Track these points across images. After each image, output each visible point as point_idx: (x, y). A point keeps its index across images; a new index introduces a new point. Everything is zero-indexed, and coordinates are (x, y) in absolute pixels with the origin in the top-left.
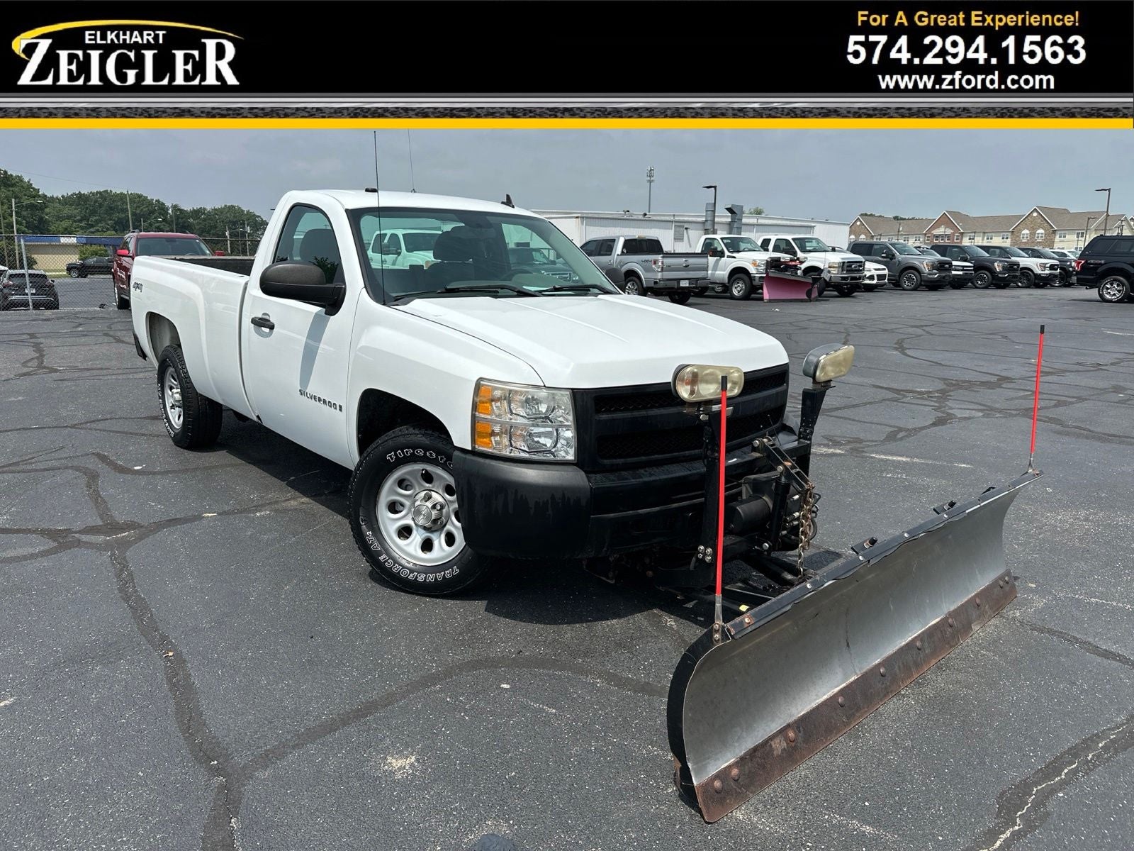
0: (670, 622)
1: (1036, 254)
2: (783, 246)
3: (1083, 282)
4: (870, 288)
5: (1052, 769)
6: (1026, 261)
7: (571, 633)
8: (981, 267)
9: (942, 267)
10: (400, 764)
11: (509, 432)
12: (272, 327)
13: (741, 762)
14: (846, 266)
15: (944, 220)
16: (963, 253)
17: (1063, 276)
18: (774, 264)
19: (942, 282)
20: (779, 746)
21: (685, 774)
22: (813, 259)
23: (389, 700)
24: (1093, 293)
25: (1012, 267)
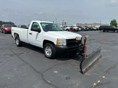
0: (74, 60)
1: (95, 27)
2: (71, 26)
3: (99, 30)
4: (80, 31)
5: (109, 69)
6: (94, 28)
7: (66, 61)
8: (90, 29)
9: (86, 29)
10: (56, 72)
11: (60, 43)
12: (32, 34)
13: (86, 70)
14: (77, 29)
15: (85, 24)
16: (88, 27)
17: (97, 29)
18: (71, 28)
19: (86, 30)
20: (88, 68)
21: (82, 71)
22: (74, 28)
23: (52, 67)
24: (100, 31)
25: (93, 29)
